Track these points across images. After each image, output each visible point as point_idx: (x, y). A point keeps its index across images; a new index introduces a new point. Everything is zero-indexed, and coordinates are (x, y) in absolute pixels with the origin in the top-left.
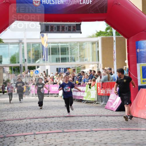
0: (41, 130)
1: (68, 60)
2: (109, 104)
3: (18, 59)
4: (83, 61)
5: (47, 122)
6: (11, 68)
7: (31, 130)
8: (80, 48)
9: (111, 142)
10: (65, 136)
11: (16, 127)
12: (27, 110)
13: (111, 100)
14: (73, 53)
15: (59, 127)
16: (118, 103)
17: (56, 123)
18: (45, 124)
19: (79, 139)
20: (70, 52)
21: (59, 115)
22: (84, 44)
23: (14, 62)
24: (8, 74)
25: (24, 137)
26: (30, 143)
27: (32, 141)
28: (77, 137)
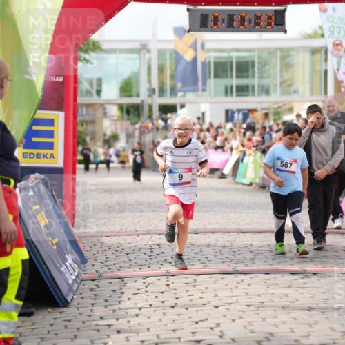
1: (253, 91)
3: (138, 87)
4: (289, 93)
5: (199, 243)
6: (121, 107)
7: (160, 263)
8: (281, 63)
10: (238, 283)
11: (127, 254)
12: (154, 211)
14: (264, 75)
15: (226, 260)
17: (220, 249)
18: (192, 250)
19: (273, 293)
20: (258, 73)
21: (227, 227)
22: (291, 53)
23: (129, 94)
24: (114, 121)
25: (144, 281)
26: (157, 297)
27: (163, 293)
28: (268, 287)
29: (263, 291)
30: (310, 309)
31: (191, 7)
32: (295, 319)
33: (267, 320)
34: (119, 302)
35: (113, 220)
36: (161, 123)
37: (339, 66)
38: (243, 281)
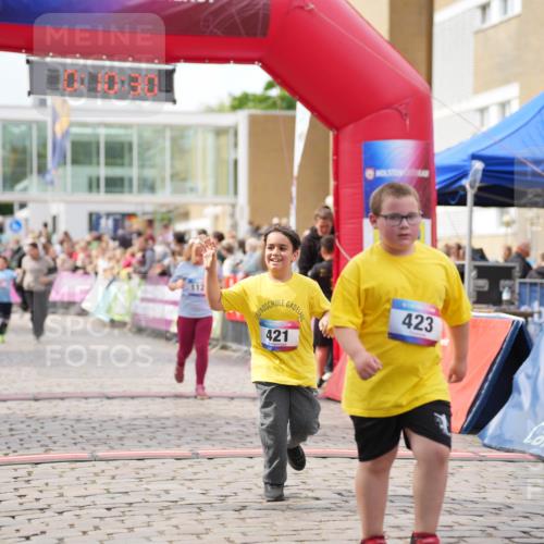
0: (14, 449)
1: (131, 186)
4: (181, 191)
5: (39, 414)
8: (172, 146)
10: (96, 474)
14: (147, 163)
15: (80, 440)
17: (73, 423)
18: (29, 426)
19: (148, 490)
20: (138, 160)
21: (85, 390)
22: (186, 133)
28: (140, 479)
29: (132, 486)
31: (32, 58)
32: (177, 527)
33: (136, 530)
38: (103, 471)
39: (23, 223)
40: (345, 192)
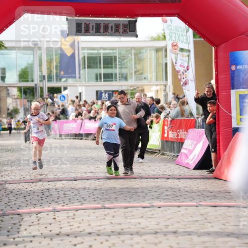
0: (66, 203)
1: (116, 77)
2: (183, 157)
3: (32, 75)
4: (141, 79)
5: (77, 187)
6: (20, 89)
7: (49, 202)
8: (135, 58)
9: (185, 229)
10: (105, 215)
11: (25, 197)
13: (186, 149)
14: (123, 66)
15: (97, 199)
16: (198, 155)
17: (93, 191)
18: (73, 192)
19: (130, 222)
20: (119, 65)
21: (98, 175)
22: (142, 51)
23: (26, 79)
24: (15, 99)
25: (37, 216)
26: (46, 228)
27: (50, 224)
28: (126, 218)
29: (122, 221)
30: (156, 233)
31: (69, 18)
32: (145, 240)
33: (126, 242)
34: (18, 232)
35: (14, 171)
36: (49, 101)
37: (177, 60)
38: (109, 214)
39: (66, 97)
40: (221, 77)
